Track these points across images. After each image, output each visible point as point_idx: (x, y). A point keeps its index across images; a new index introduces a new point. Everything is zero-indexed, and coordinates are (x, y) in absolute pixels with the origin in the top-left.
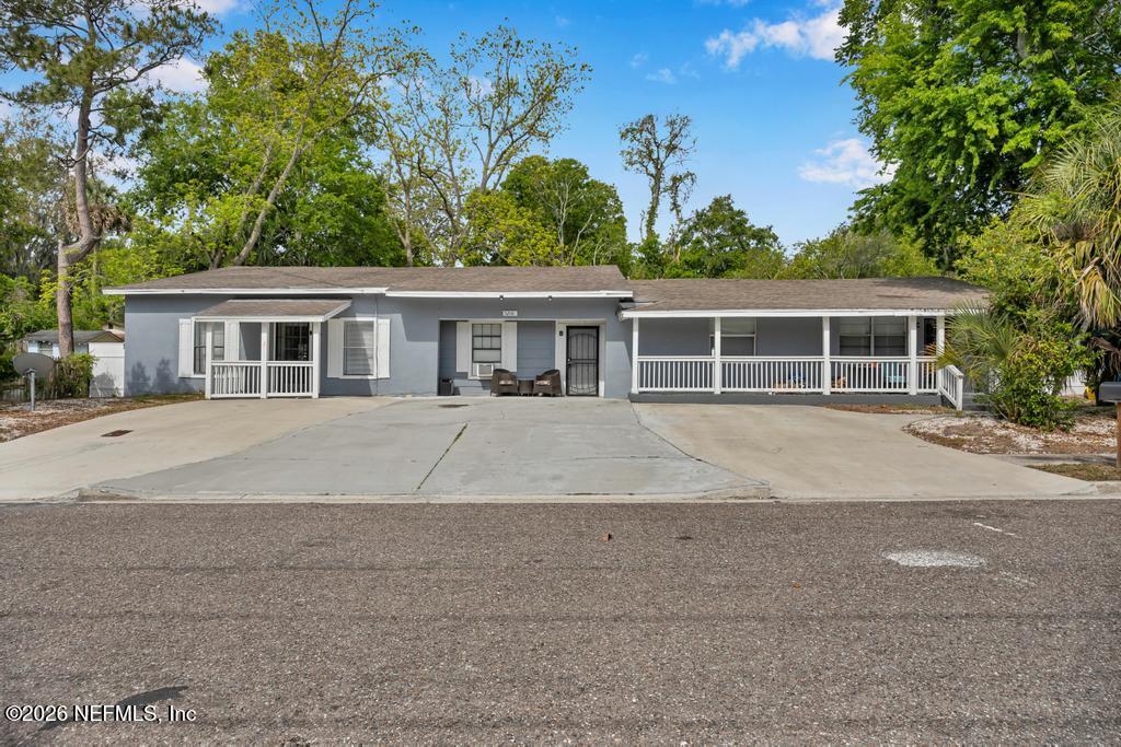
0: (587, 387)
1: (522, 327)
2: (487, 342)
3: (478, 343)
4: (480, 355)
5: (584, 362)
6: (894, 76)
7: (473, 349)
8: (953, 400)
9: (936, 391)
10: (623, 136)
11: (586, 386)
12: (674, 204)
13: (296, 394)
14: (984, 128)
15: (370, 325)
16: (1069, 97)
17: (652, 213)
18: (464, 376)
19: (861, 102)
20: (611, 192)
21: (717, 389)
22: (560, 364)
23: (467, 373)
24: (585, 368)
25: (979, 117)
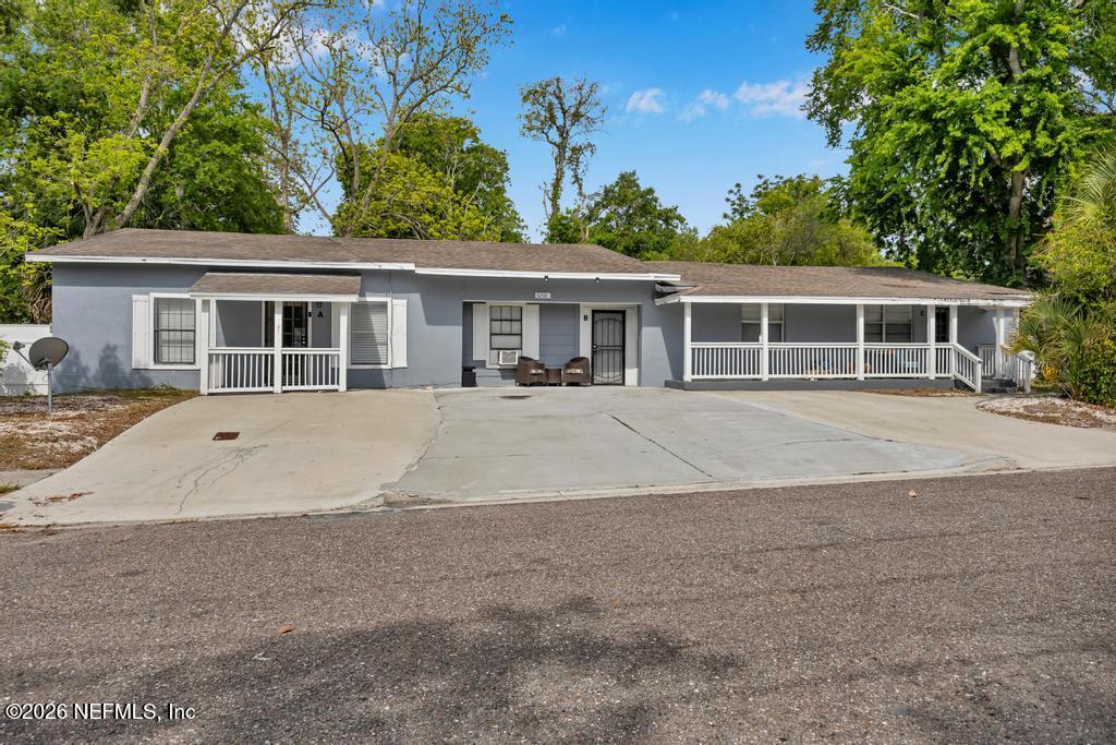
0: (614, 375)
1: (546, 310)
2: (506, 327)
3: (497, 326)
4: (500, 341)
5: (609, 349)
6: (887, 73)
7: (491, 334)
8: (970, 383)
9: (950, 375)
10: (525, 99)
11: (611, 374)
12: (576, 176)
13: (318, 387)
14: (990, 129)
15: (384, 306)
16: (1056, 109)
17: (557, 186)
18: (482, 364)
19: (811, 90)
20: (500, 160)
21: (765, 375)
22: (585, 350)
23: (484, 362)
24: (611, 354)
25: (985, 120)
